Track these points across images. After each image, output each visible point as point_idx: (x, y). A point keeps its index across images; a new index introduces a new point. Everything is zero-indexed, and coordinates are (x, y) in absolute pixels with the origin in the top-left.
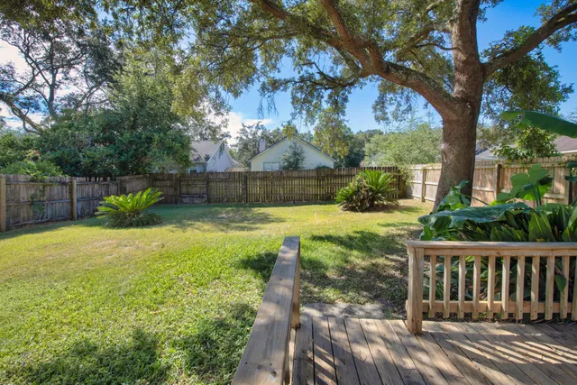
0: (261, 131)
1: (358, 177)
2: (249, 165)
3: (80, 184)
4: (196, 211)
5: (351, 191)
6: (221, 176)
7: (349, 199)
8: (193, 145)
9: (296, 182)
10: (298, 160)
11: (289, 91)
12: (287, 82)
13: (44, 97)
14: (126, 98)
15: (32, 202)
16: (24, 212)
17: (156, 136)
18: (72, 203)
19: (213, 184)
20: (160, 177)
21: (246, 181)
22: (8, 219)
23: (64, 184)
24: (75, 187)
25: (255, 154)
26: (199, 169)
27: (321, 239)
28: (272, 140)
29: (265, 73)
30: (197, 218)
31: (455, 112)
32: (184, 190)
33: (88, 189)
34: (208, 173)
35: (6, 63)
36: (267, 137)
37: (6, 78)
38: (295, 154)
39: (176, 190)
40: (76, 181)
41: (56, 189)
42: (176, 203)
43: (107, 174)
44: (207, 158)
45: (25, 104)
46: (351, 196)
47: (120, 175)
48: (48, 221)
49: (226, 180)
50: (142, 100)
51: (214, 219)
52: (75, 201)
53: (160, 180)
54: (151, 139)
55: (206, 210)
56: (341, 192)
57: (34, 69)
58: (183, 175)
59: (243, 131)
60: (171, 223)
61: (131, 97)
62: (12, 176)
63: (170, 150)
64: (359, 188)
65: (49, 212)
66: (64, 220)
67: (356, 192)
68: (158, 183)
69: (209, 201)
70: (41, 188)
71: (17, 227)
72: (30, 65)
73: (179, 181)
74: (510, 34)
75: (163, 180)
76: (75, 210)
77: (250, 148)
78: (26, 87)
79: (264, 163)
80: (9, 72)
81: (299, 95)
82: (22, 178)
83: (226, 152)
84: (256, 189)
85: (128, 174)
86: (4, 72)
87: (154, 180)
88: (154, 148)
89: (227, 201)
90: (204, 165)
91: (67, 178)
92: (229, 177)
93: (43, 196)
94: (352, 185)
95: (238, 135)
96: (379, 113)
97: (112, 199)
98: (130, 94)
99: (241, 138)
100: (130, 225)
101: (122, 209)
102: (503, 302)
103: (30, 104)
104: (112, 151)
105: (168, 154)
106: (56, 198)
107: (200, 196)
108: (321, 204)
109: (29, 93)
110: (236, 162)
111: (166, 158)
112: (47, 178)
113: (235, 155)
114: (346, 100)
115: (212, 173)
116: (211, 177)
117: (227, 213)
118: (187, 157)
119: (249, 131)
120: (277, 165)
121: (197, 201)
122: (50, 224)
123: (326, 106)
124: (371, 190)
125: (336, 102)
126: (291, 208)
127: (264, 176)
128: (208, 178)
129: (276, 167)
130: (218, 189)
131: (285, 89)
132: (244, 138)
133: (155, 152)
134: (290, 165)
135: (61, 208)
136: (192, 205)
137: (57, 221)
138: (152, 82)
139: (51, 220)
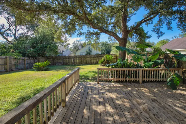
0: (80, 43)
1: (104, 57)
2: (76, 54)
3: (27, 59)
4: (60, 67)
5: (102, 61)
6: (67, 57)
7: (102, 63)
8: (59, 48)
9: (88, 58)
10: (90, 52)
11: (85, 35)
12: (84, 33)
13: (13, 33)
14: (40, 35)
15: (15, 64)
16: (13, 67)
17: (48, 46)
18: (25, 65)
19: (64, 59)
20: (49, 57)
21: (74, 59)
22: (9, 68)
23: (23, 59)
24: (26, 60)
25: (78, 50)
26: (60, 55)
27: (90, 72)
28: (82, 46)
29: (79, 30)
30: (60, 69)
31: (121, 42)
32: (56, 61)
33: (29, 61)
34: (63, 56)
35: (2, 23)
36: (82, 45)
37: (2, 28)
38: (89, 50)
39: (54, 61)
40: (26, 58)
41: (21, 61)
42: (54, 65)
43: (34, 57)
44: (63, 52)
45: (7, 35)
46: (102, 62)
47: (38, 57)
48: (19, 70)
49: (68, 58)
50: (44, 36)
51: (65, 69)
52: (26, 64)
53: (49, 58)
54: (47, 47)
55: (63, 67)
56: (100, 61)
57: (9, 25)
58: (56, 57)
59: (74, 43)
60: (53, 70)
61: (41, 35)
62: (10, 57)
63: (52, 50)
64: (105, 60)
65: (19, 67)
66: (23, 69)
67: (104, 61)
68: (48, 59)
69: (63, 64)
70: (17, 60)
71: (11, 71)
72: (8, 23)
73: (55, 58)
74: (135, 23)
75: (50, 58)
76: (26, 66)
77: (76, 48)
78: (7, 30)
79: (80, 53)
80: (3, 26)
81: (87, 36)
82: (12, 57)
83: (69, 50)
84: (77, 60)
85: (40, 57)
86: (1, 26)
87: (47, 58)
88: (48, 49)
89: (69, 64)
90: (62, 54)
91: (24, 58)
92: (70, 57)
93: (18, 62)
94: (103, 59)
95: (73, 44)
96: (110, 39)
97: (37, 64)
98: (41, 34)
99: (73, 45)
100: (42, 71)
101: (40, 66)
102: (113, 78)
103: (9, 35)
104: (35, 50)
105: (52, 51)
106: (21, 63)
107: (61, 63)
108: (95, 64)
109: (8, 32)
110: (72, 53)
111: (51, 52)
112: (19, 57)
113: (72, 50)
114: (100, 37)
115: (64, 56)
116: (64, 57)
117: (69, 67)
118: (57, 51)
119: (76, 43)
120: (84, 53)
121: (60, 64)
122: (20, 70)
123: (94, 38)
124: (107, 60)
125: (97, 38)
126: (86, 66)
127: (80, 57)
128: (63, 57)
129: (84, 54)
130: (66, 61)
131: (83, 35)
132: (75, 45)
133: (48, 51)
134: (88, 53)
135: (22, 66)
136: (59, 65)
137: (21, 70)
138: (47, 30)
139: (20, 69)
